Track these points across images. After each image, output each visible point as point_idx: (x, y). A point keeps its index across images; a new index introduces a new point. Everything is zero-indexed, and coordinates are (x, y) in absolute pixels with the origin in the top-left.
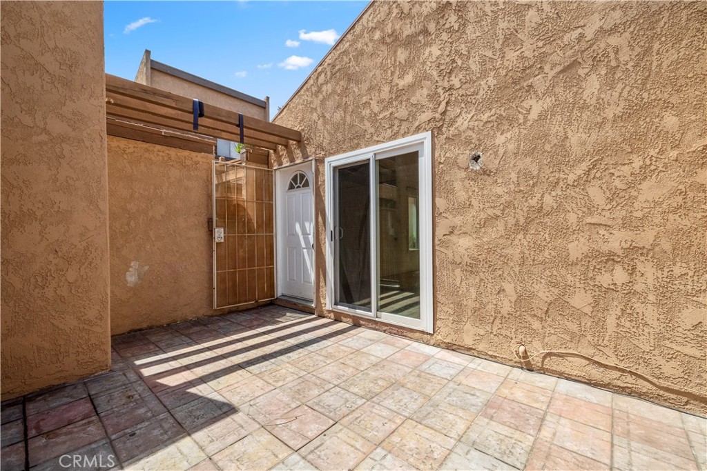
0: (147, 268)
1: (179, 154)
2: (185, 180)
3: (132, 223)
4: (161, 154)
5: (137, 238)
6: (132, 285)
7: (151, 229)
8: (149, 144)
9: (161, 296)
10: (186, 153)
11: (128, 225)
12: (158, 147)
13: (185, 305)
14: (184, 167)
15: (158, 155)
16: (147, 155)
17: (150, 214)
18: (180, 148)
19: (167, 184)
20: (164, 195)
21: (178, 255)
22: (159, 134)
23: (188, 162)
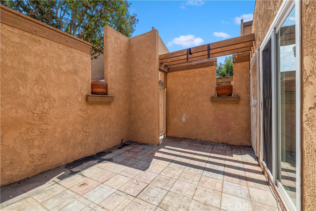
0: (188, 116)
1: (199, 71)
2: (202, 81)
3: (184, 100)
4: (193, 72)
5: (185, 105)
6: (184, 122)
7: (189, 102)
8: (189, 70)
9: (192, 128)
10: (202, 69)
11: (183, 101)
12: (192, 70)
13: (201, 134)
14: (202, 75)
15: (192, 73)
16: (188, 74)
17: (189, 96)
18: (200, 68)
19: (195, 84)
20: (194, 88)
21: (199, 112)
22: (192, 65)
23: (203, 73)
